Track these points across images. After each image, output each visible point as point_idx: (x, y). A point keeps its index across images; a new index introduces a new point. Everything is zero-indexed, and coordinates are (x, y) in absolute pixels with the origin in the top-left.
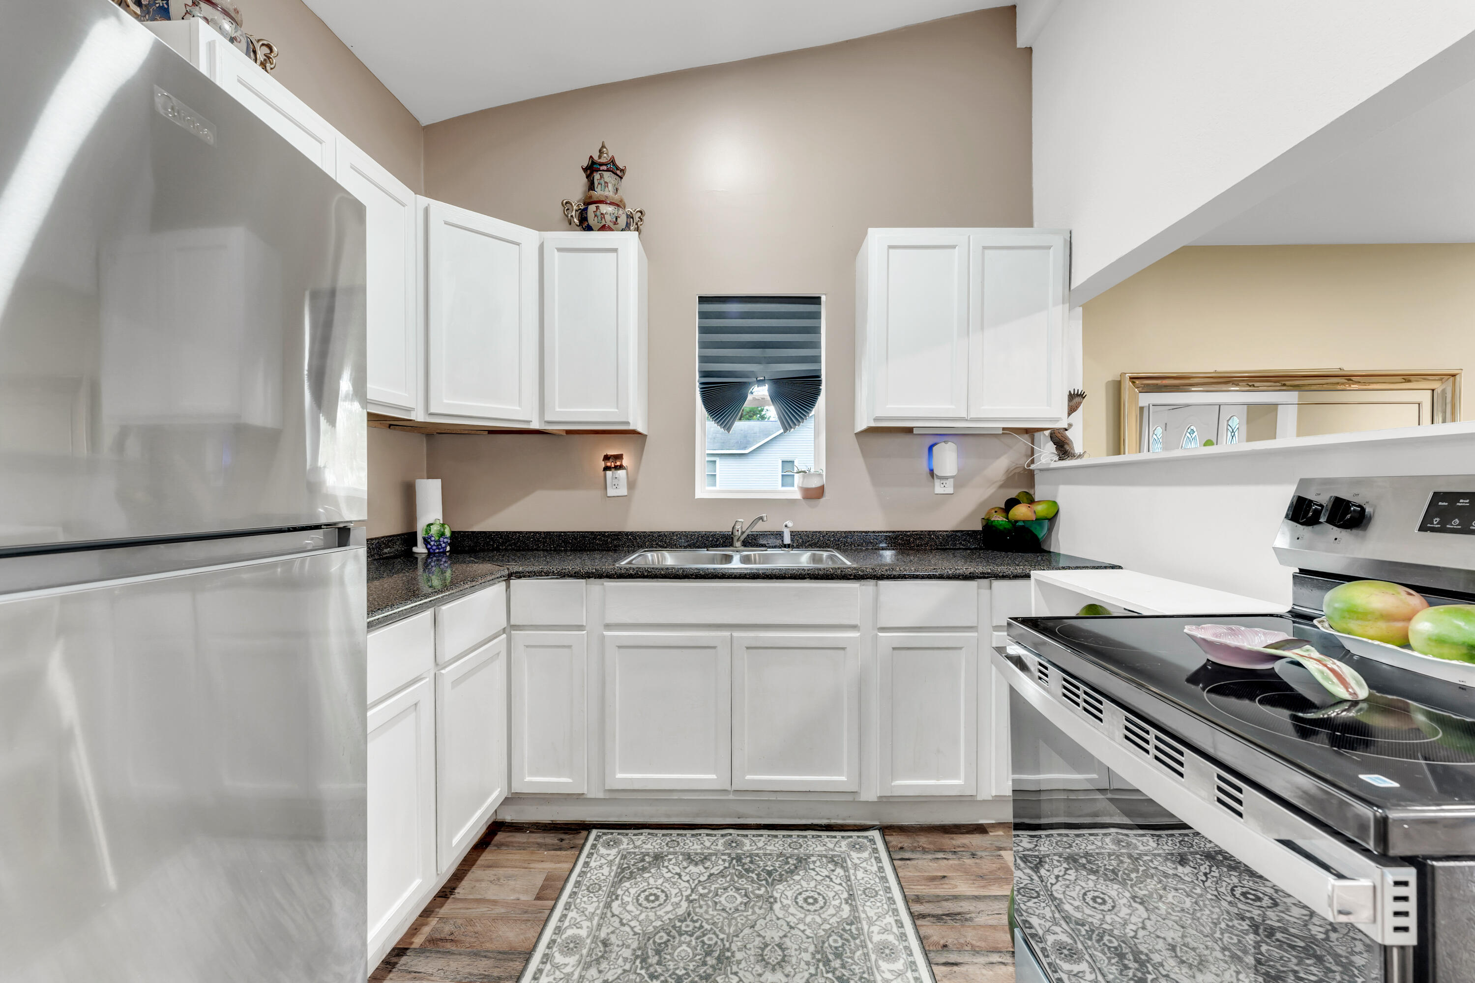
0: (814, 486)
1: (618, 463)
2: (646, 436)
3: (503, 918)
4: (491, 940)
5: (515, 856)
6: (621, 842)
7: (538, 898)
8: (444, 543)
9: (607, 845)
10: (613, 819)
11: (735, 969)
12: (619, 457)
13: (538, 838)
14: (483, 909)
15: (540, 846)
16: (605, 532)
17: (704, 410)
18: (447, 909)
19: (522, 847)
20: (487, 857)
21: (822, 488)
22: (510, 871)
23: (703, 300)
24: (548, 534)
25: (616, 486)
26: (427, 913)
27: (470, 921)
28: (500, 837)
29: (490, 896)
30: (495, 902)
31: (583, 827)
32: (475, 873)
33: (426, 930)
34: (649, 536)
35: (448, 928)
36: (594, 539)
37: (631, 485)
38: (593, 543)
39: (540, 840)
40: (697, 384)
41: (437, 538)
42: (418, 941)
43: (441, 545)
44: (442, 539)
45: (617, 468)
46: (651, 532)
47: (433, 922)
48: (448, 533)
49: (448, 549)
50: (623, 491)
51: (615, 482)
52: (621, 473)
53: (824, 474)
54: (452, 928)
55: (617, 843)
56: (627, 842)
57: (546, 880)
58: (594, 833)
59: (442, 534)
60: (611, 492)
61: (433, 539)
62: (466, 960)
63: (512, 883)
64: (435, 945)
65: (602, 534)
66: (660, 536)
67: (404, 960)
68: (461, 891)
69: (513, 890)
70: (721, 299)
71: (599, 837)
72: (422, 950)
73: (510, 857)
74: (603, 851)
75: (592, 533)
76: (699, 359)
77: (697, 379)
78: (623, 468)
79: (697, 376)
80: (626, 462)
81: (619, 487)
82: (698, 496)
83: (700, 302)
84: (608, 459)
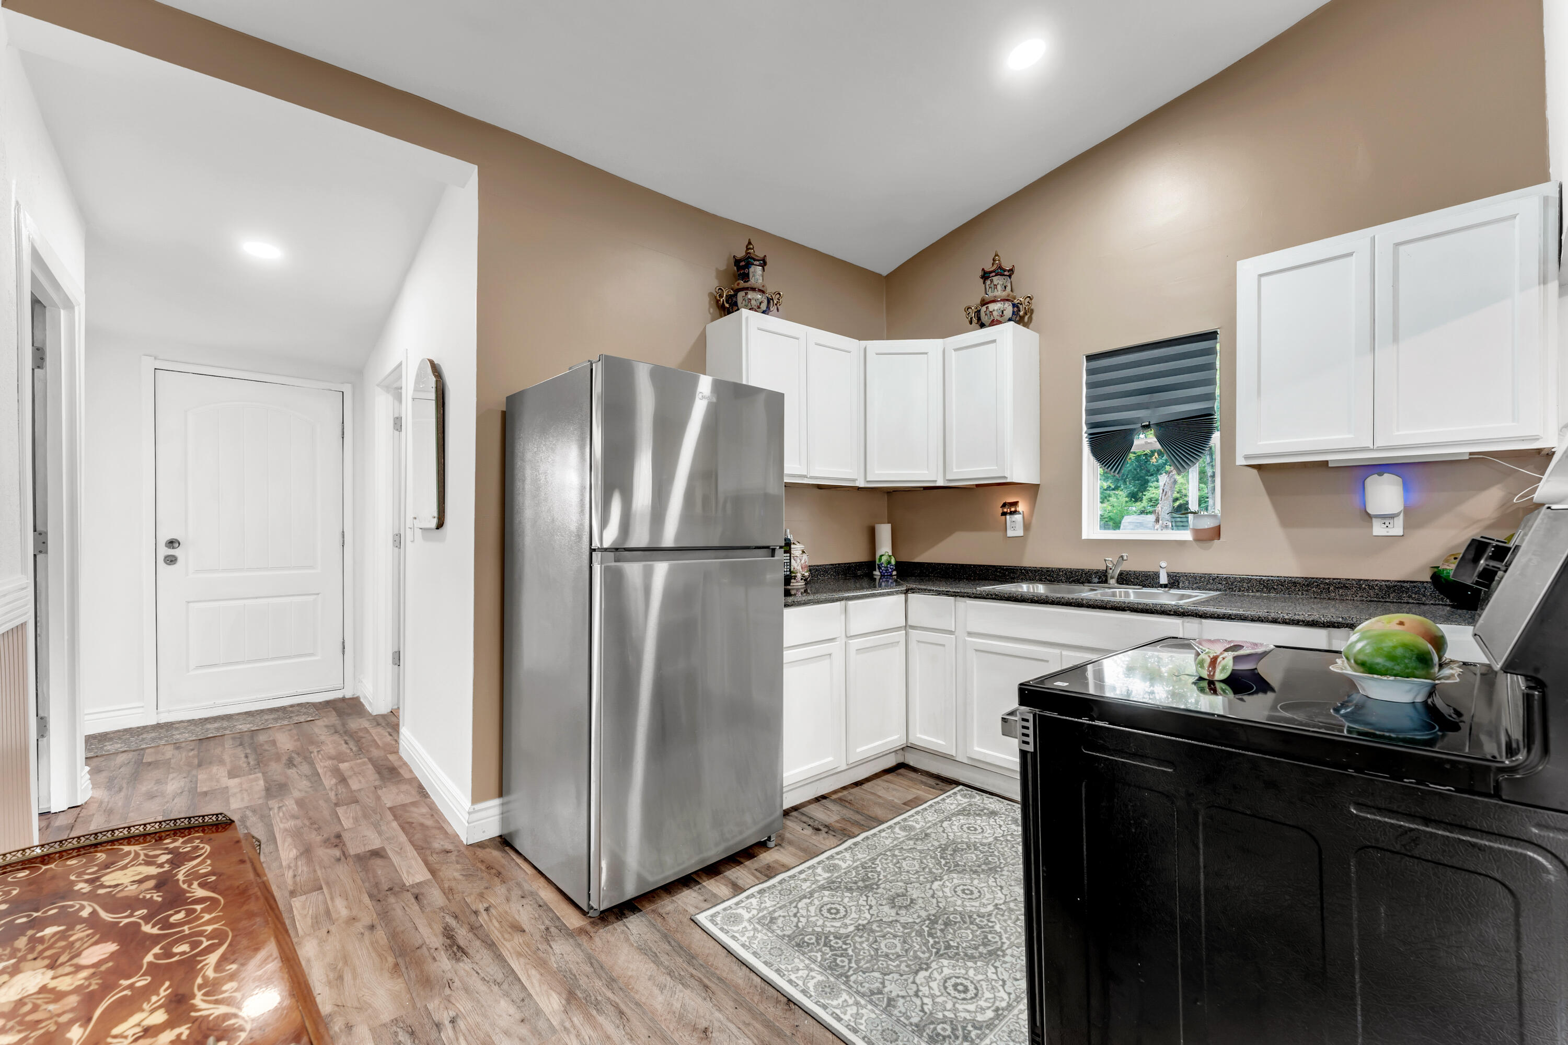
0: (1206, 527)
1: (1013, 509)
2: (1038, 487)
3: (880, 805)
4: (868, 810)
5: (906, 782)
6: (975, 797)
7: (904, 804)
8: (890, 569)
9: (965, 796)
10: (978, 785)
11: (997, 876)
12: (1015, 504)
13: (924, 779)
14: (872, 797)
15: (922, 782)
16: (1004, 566)
17: (1092, 458)
18: (856, 790)
19: (911, 779)
20: (889, 777)
22: (896, 787)
23: (1090, 358)
24: (962, 566)
25: (1014, 528)
26: (844, 788)
27: (863, 800)
28: (902, 771)
29: (880, 793)
30: (880, 797)
31: (953, 783)
32: (878, 781)
33: (840, 795)
34: (1039, 570)
35: (850, 797)
36: (995, 571)
37: (1027, 527)
38: (994, 575)
39: (924, 780)
40: (1085, 435)
42: (834, 797)
43: (888, 571)
44: (889, 567)
45: (1015, 512)
46: (1041, 567)
47: (845, 793)
48: (893, 562)
49: (894, 573)
50: (1020, 532)
51: (1012, 524)
52: (1018, 518)
54: (852, 798)
55: (971, 797)
56: (978, 798)
57: (915, 798)
58: (961, 787)
59: (889, 563)
60: (1010, 533)
61: (883, 566)
62: (852, 812)
63: (894, 792)
64: (841, 801)
65: (1001, 567)
66: (1048, 571)
67: (824, 801)
68: (865, 786)
69: (893, 796)
71: (962, 790)
72: (834, 801)
73: (901, 781)
74: (959, 797)
75: (994, 566)
76: (1086, 410)
77: (1084, 431)
78: (1019, 513)
79: (1085, 428)
80: (1021, 508)
81: (1017, 528)
82: (1084, 537)
83: (1087, 360)
84: (1004, 505)
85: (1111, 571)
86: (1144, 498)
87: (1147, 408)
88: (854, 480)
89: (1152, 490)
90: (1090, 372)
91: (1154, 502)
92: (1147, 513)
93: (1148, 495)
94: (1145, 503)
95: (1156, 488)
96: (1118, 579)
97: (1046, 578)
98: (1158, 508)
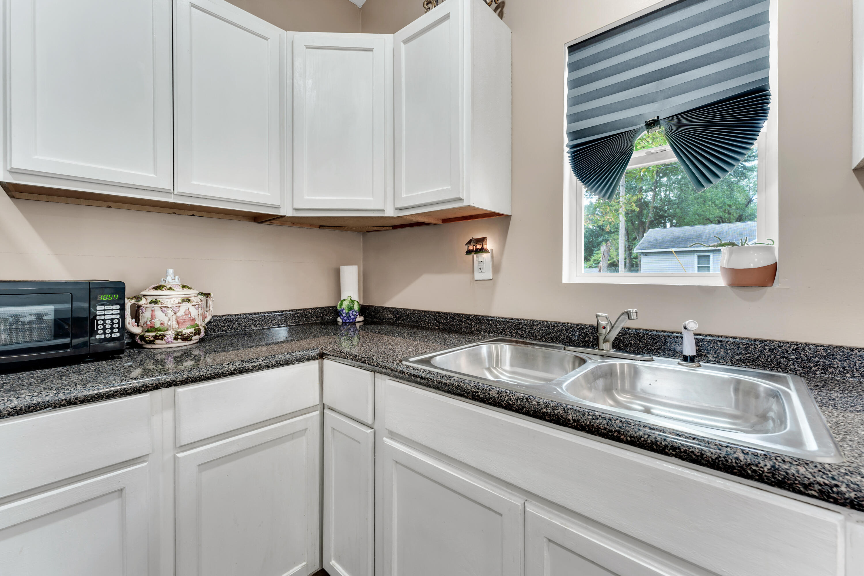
0: (752, 266)
1: (479, 247)
2: (509, 217)
8: (353, 315)
12: (482, 240)
16: (470, 315)
17: (575, 178)
21: (774, 267)
23: (573, 49)
24: (427, 313)
25: (481, 270)
34: (509, 322)
36: (460, 321)
37: (496, 268)
38: (459, 325)
40: (566, 149)
41: (347, 311)
43: (350, 316)
44: (351, 312)
45: (482, 250)
46: (512, 319)
48: (356, 307)
49: (360, 319)
50: (488, 275)
51: (481, 265)
52: (485, 256)
53: (776, 246)
59: (351, 308)
60: (478, 276)
61: (344, 311)
65: (467, 317)
66: (519, 324)
70: (596, 38)
75: (459, 315)
76: (568, 116)
77: (565, 144)
78: (487, 251)
79: (566, 140)
80: (489, 245)
81: (485, 270)
82: (565, 280)
83: (569, 52)
84: (469, 242)
85: (604, 331)
86: (591, 259)
87: (653, 101)
88: (278, 207)
89: (595, 255)
90: (573, 67)
91: (598, 262)
92: (593, 268)
93: (593, 258)
94: (591, 262)
95: (597, 254)
96: (613, 343)
97: (517, 333)
98: (601, 264)
